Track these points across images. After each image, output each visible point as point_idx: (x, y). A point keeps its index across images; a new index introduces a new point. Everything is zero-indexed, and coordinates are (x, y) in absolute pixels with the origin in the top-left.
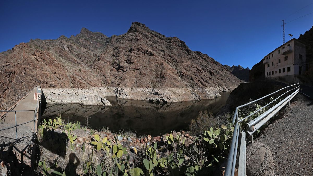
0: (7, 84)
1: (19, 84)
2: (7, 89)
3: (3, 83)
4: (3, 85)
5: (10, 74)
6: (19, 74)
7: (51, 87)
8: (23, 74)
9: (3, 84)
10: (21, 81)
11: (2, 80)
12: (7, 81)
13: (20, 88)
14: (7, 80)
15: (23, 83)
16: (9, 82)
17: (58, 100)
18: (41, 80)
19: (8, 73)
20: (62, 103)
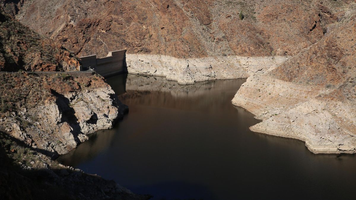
0: (81, 44)
1: (96, 45)
2: (80, 52)
3: (74, 42)
4: (73, 46)
5: (89, 27)
6: (99, 31)
7: (143, 51)
8: (105, 32)
9: (73, 44)
10: (100, 42)
11: (72, 38)
12: (81, 40)
13: (98, 51)
14: (81, 37)
15: (103, 45)
16: (84, 40)
17: (144, 70)
18: (129, 41)
19: (84, 25)
20: (148, 74)
